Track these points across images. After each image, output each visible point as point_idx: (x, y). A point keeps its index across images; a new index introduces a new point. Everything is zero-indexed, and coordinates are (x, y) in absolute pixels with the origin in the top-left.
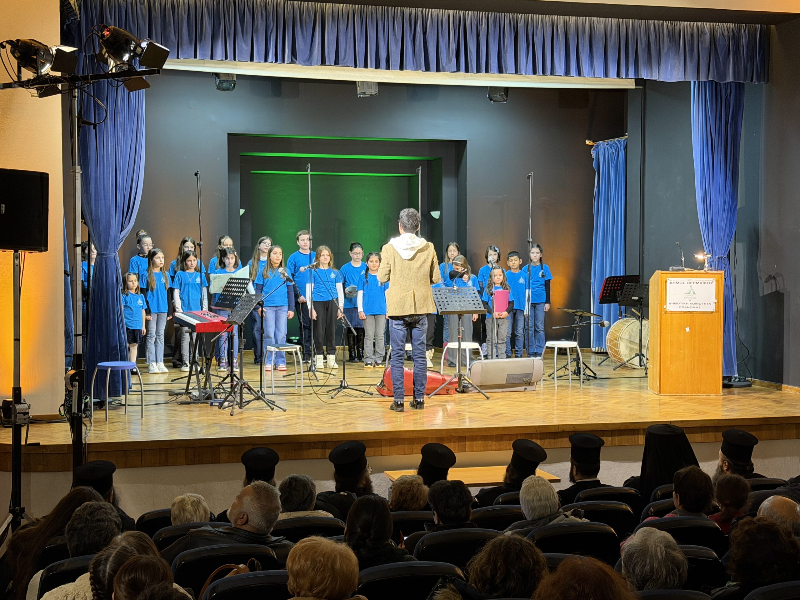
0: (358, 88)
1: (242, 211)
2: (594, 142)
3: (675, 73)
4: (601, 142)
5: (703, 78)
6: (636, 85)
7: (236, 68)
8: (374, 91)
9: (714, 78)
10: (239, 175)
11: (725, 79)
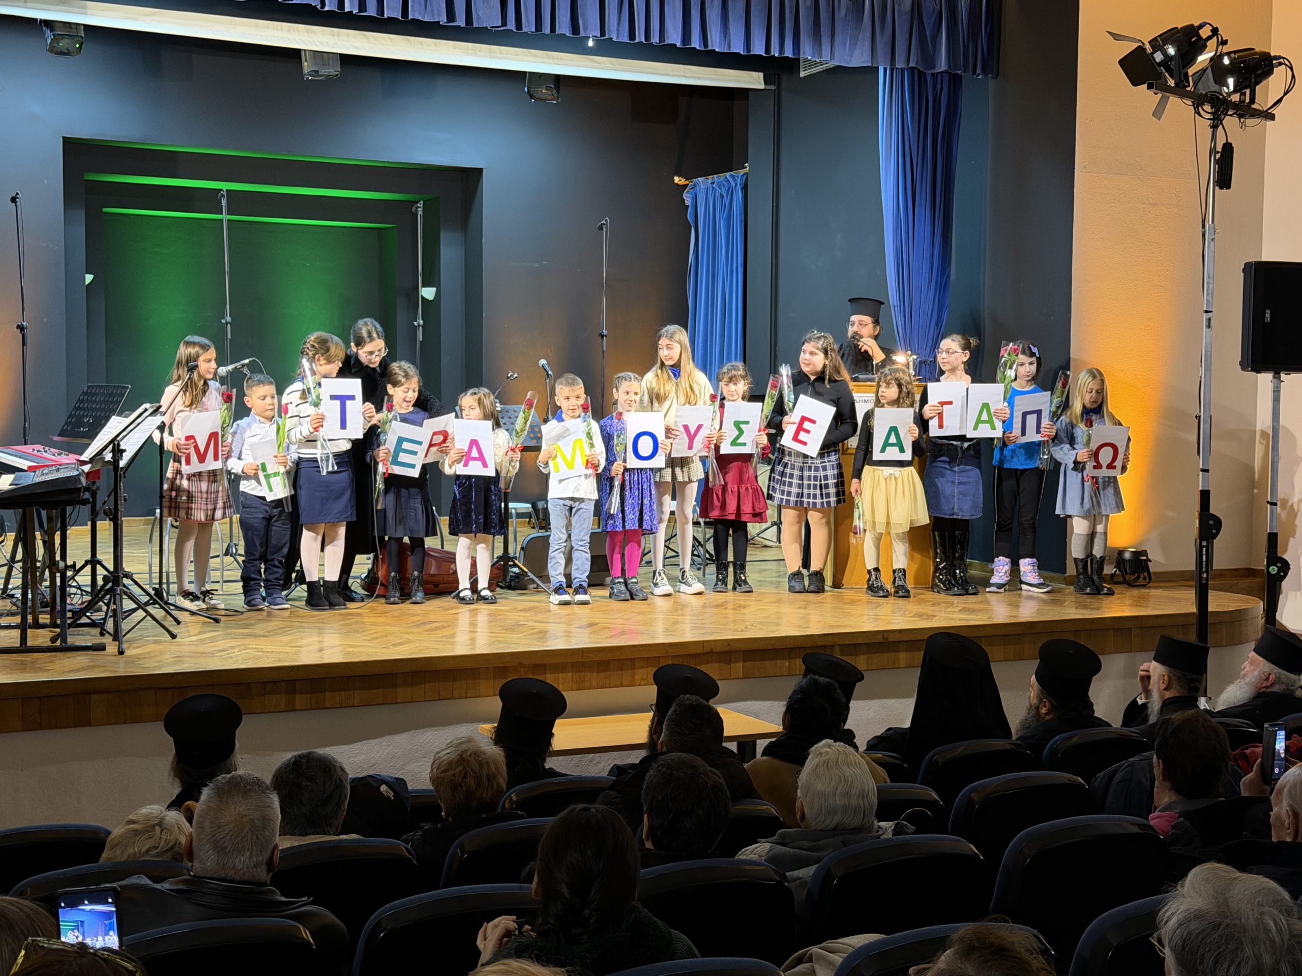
0: (306, 64)
1: (89, 278)
2: (687, 179)
3: (857, 52)
4: (700, 179)
5: (900, 64)
6: (766, 83)
7: (86, 14)
8: (333, 70)
9: (917, 64)
10: (84, 213)
11: (934, 68)
